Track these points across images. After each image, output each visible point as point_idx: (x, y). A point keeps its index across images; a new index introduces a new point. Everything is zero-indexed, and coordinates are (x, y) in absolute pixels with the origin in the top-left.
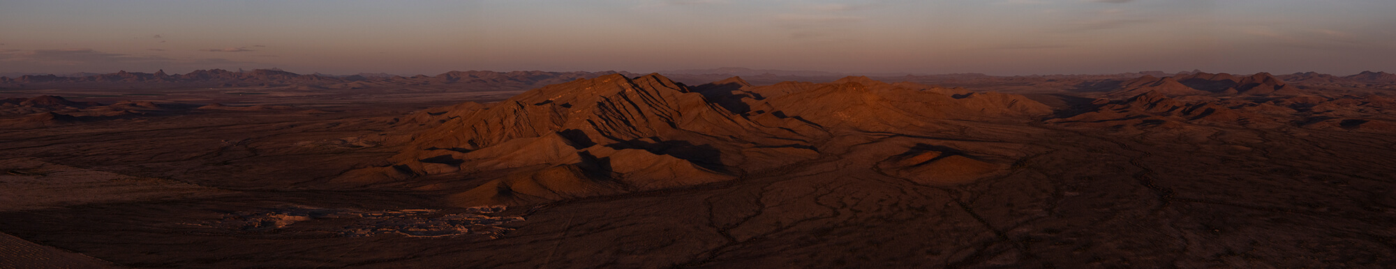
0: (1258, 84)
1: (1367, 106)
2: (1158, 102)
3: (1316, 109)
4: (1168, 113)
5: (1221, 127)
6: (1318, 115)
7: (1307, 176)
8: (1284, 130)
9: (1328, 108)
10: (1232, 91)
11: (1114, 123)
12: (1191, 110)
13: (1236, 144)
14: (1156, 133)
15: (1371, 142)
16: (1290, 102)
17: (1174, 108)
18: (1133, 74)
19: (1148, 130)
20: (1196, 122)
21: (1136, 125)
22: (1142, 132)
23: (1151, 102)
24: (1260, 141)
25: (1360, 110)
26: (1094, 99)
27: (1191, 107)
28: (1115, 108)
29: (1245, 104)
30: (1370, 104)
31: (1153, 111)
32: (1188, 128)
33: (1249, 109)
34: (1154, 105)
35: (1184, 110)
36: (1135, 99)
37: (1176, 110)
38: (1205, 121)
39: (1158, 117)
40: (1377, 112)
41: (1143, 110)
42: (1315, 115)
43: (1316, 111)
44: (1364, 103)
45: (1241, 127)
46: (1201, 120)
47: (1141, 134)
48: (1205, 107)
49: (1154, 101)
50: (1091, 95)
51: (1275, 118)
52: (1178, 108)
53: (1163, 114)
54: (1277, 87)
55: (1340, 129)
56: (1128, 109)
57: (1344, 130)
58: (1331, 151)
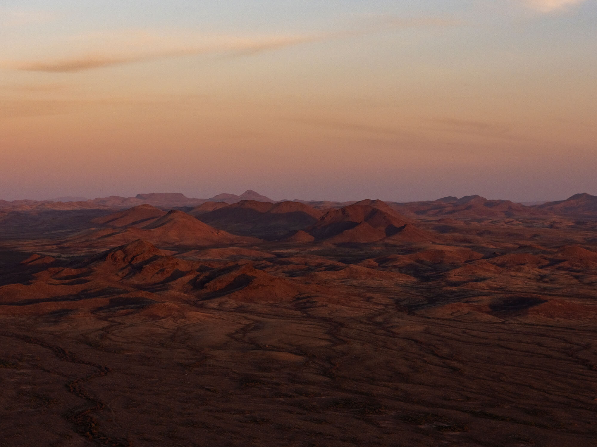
0: (353, 225)
1: (559, 269)
2: (147, 262)
3: (454, 276)
4: (163, 285)
5: (260, 314)
6: (454, 289)
7: (393, 413)
8: (379, 319)
9: (480, 273)
10: (305, 238)
11: (52, 307)
12: (209, 279)
13: (279, 349)
14: (132, 325)
15: (539, 344)
16: (406, 260)
17: (177, 275)
18: (124, 200)
19: (119, 320)
20: (213, 304)
21: (95, 311)
22: (105, 324)
23: (134, 263)
24: (323, 343)
25: (542, 278)
26: (31, 254)
27: (207, 274)
28: (63, 274)
29: (320, 265)
30: (565, 264)
31: (135, 280)
32: (196, 315)
33: (323, 275)
34: (139, 269)
35: (196, 279)
36: (103, 257)
37: (179, 280)
38: (231, 302)
39: (141, 294)
40: (575, 281)
41: (116, 278)
42: (449, 288)
43: (453, 279)
44: (554, 262)
45: (298, 313)
46: (223, 299)
47: (103, 329)
48: (235, 274)
49: (138, 261)
50: (27, 246)
51: (369, 295)
52: (183, 274)
53: (152, 288)
54: (392, 230)
55: (489, 317)
56: (88, 278)
57: (495, 319)
58: (455, 364)
